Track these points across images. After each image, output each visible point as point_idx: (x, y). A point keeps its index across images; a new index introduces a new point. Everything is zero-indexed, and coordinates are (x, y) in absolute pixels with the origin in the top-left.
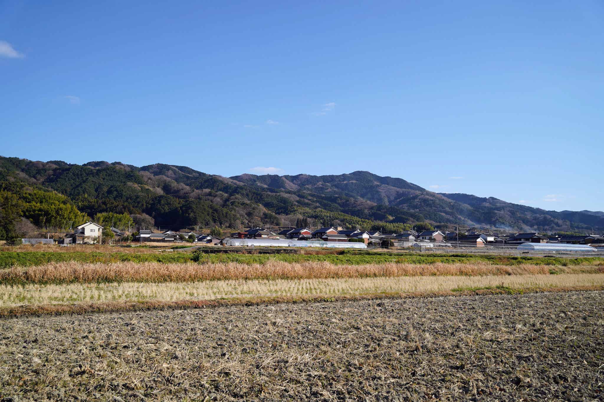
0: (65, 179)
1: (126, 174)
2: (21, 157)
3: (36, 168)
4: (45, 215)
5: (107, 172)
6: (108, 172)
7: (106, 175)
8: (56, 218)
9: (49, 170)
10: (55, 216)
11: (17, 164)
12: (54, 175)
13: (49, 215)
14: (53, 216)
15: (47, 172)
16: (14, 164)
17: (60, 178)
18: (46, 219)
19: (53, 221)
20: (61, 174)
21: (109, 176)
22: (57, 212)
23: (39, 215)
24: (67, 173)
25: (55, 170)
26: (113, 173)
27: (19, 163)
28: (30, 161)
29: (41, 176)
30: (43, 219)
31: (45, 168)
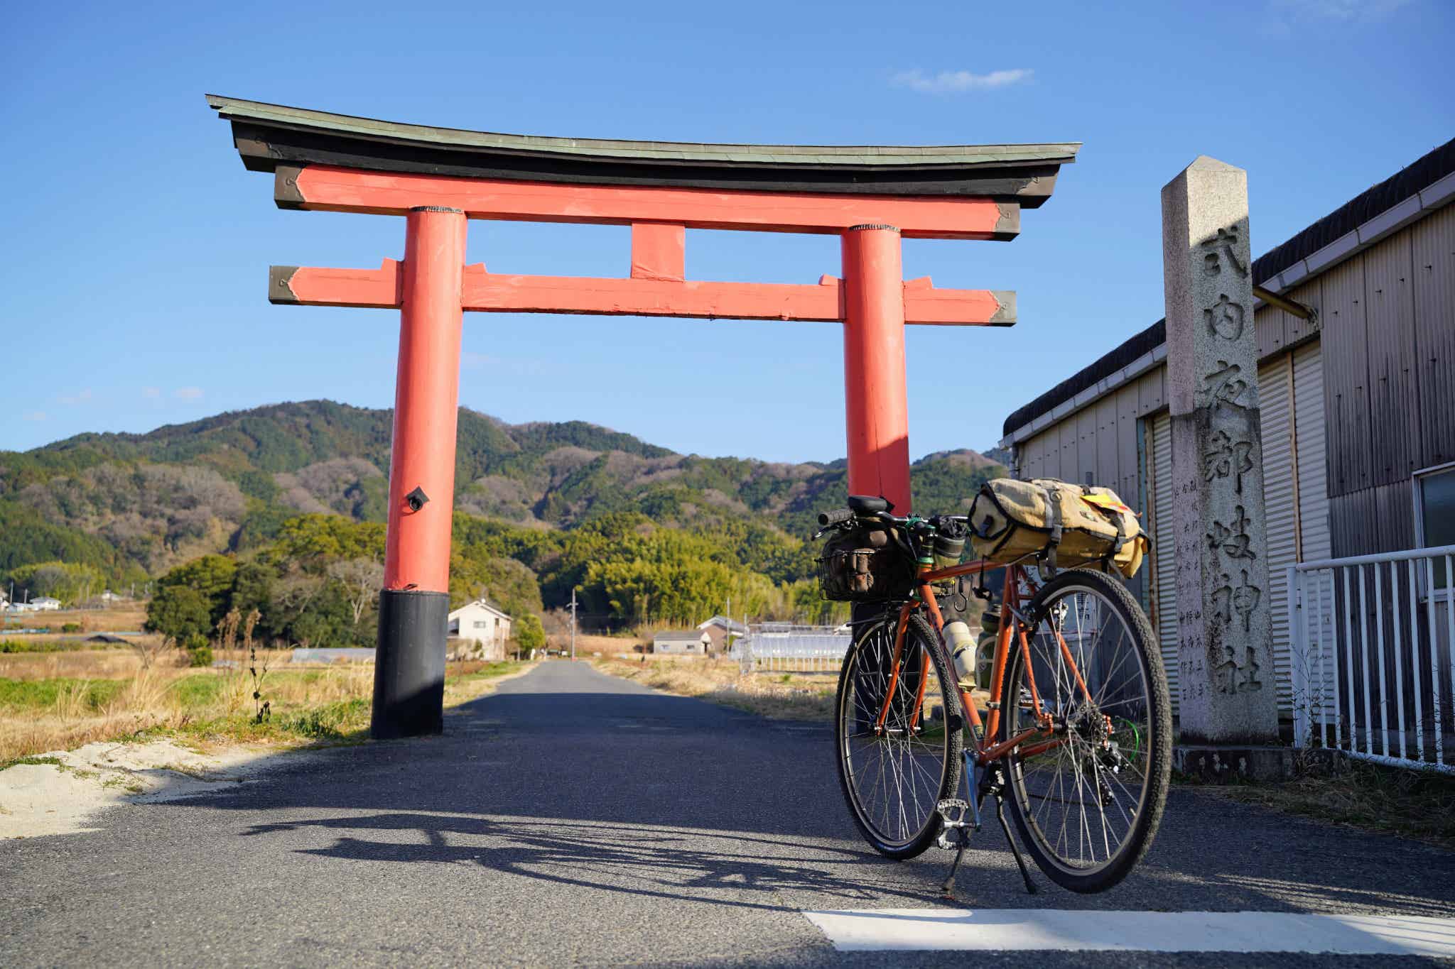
0: (829, 501)
1: (974, 476)
2: (742, 456)
3: (771, 480)
4: (647, 590)
5: (926, 476)
6: (930, 474)
7: (924, 483)
8: (671, 597)
9: (799, 480)
10: (668, 591)
11: (732, 474)
12: (807, 492)
13: (655, 591)
14: (663, 593)
15: (794, 486)
16: (725, 472)
17: (817, 499)
18: (650, 603)
19: (665, 605)
20: (822, 488)
21: (931, 485)
22: (675, 583)
23: (632, 592)
24: (835, 486)
25: (810, 480)
26: (940, 478)
27: (737, 470)
28: (762, 462)
29: (780, 496)
30: (641, 601)
31: (791, 476)
